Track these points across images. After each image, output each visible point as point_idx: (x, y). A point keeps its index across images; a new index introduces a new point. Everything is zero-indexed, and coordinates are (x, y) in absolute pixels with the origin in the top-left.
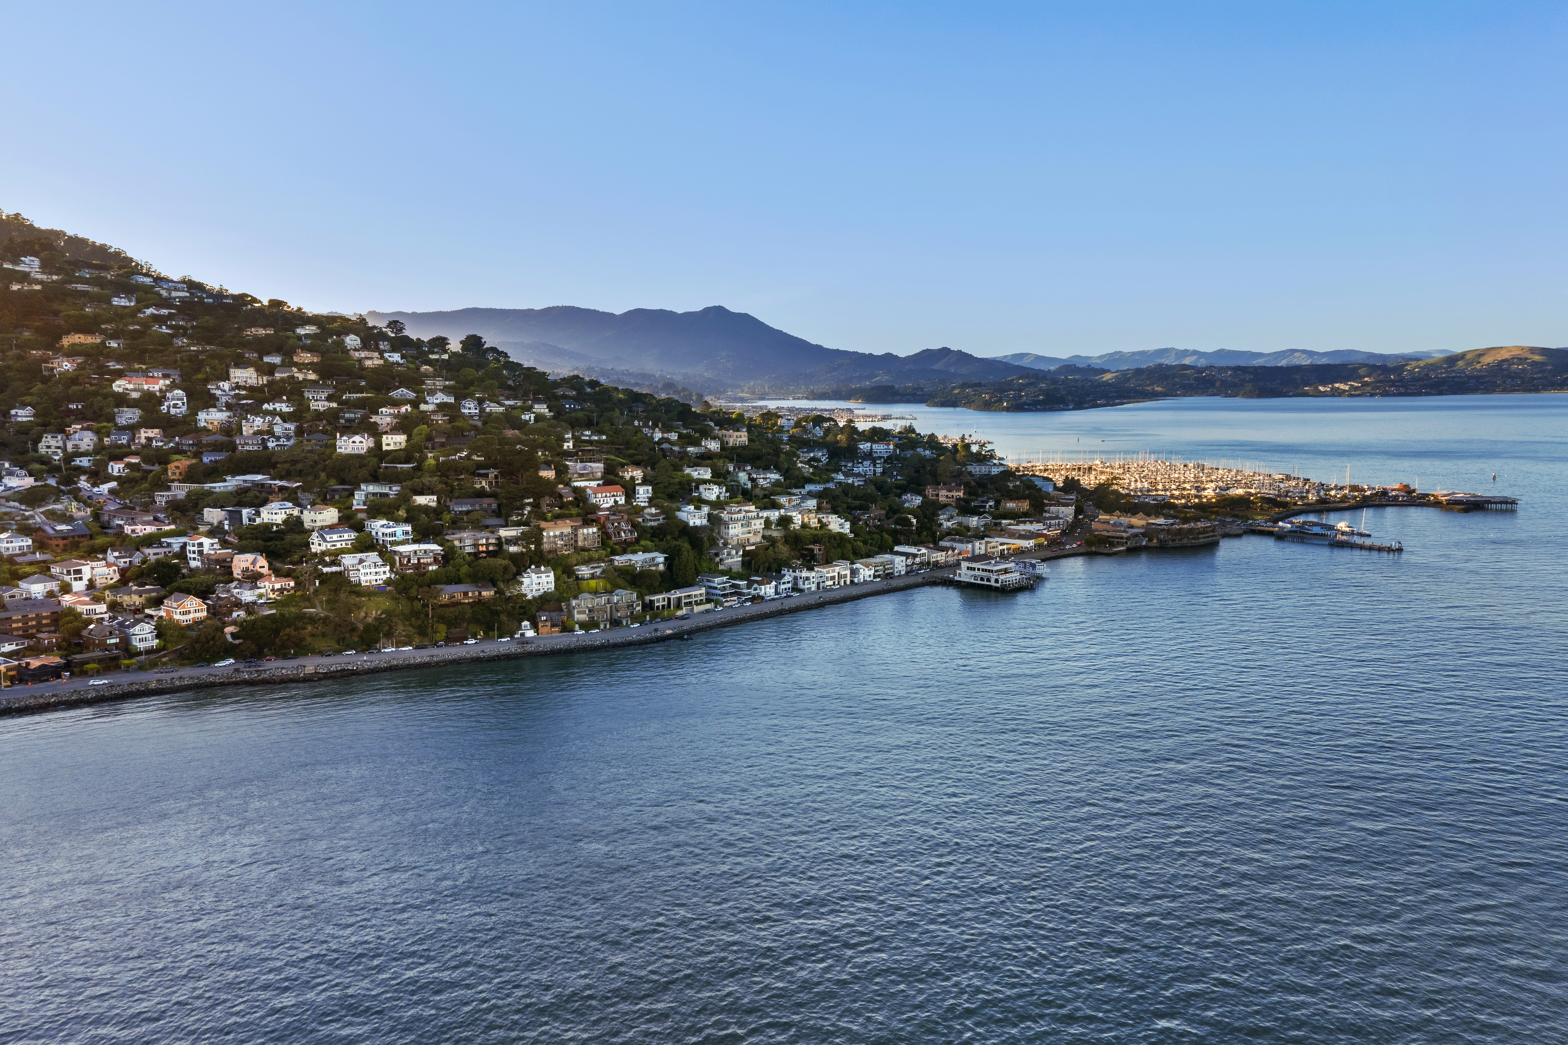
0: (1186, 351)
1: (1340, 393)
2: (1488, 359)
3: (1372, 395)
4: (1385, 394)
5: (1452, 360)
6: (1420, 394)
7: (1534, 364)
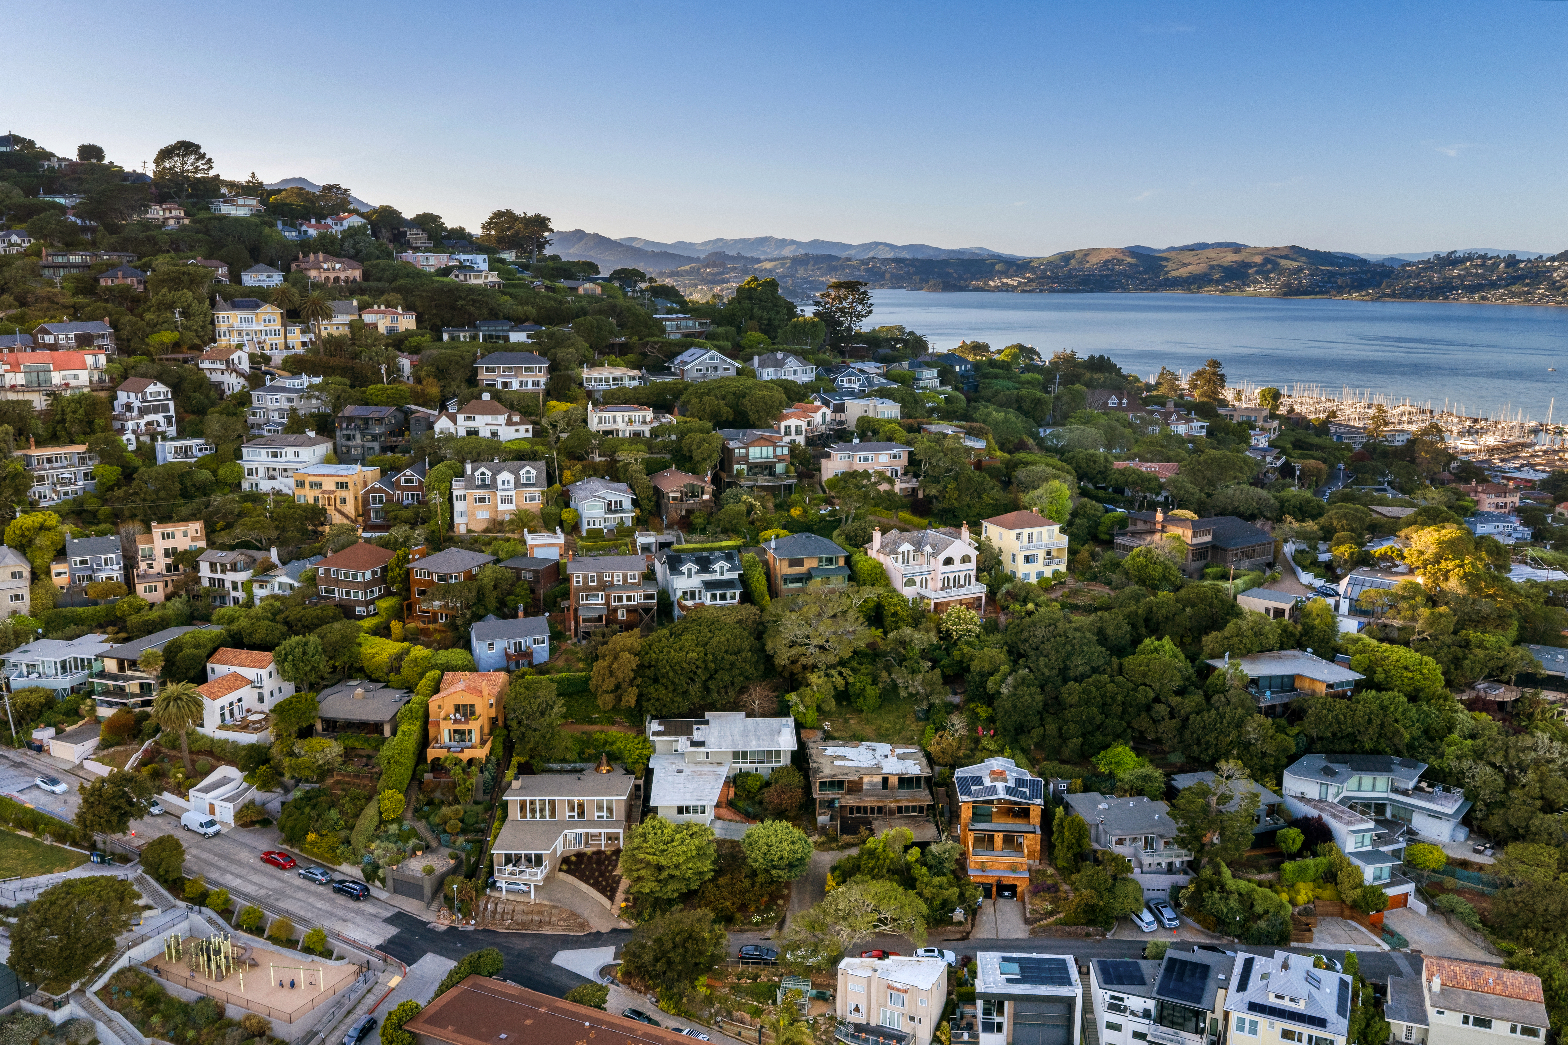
0: (784, 240)
1: (1008, 289)
2: (1094, 260)
3: (1041, 291)
4: (1052, 291)
5: (1067, 258)
6: (1078, 291)
7: (1130, 265)
